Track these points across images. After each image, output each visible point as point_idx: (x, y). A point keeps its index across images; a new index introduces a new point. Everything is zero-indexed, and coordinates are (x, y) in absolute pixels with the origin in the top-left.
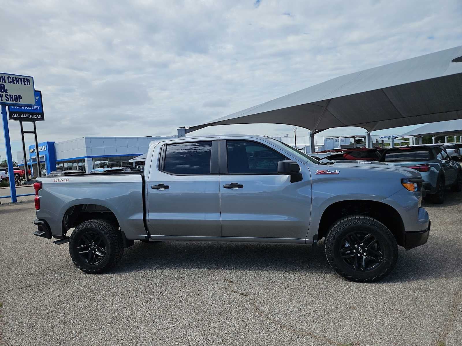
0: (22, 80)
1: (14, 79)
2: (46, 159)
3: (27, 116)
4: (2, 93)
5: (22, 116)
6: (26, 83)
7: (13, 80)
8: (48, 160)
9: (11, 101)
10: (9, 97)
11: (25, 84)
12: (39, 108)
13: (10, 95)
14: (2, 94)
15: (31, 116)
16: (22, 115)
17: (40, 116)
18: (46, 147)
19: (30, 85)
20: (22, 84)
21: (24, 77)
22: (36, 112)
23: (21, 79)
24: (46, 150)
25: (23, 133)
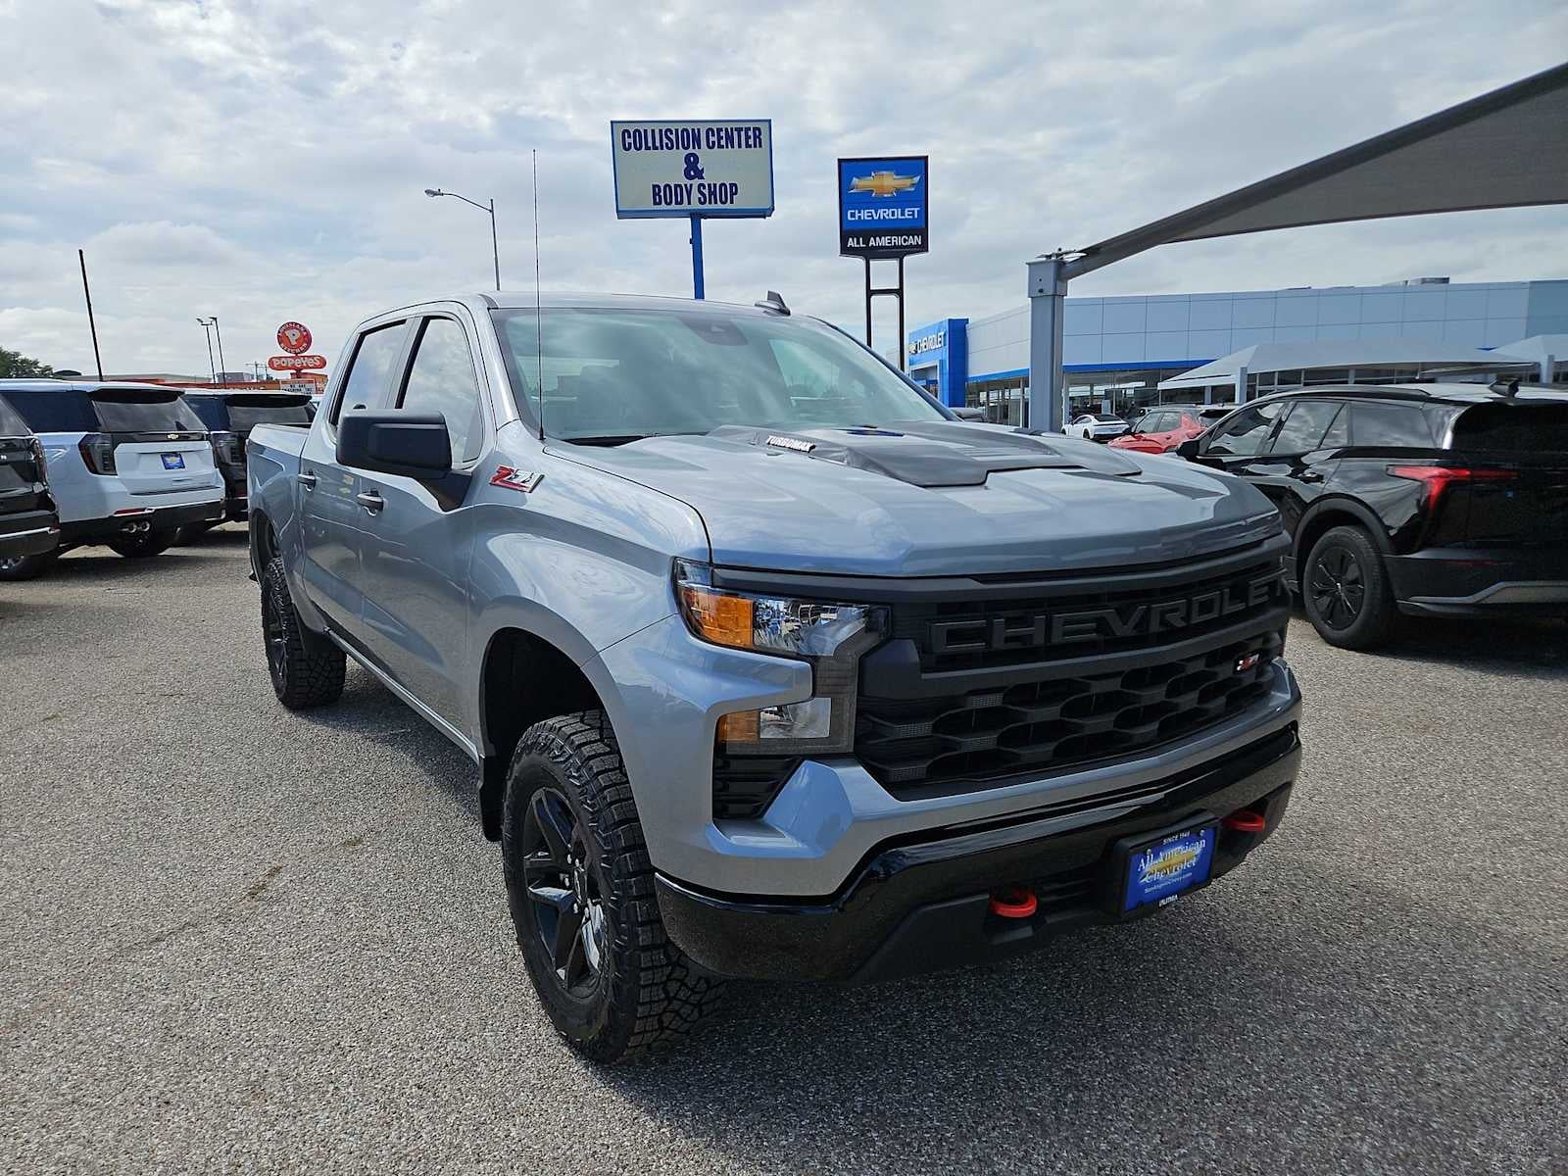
0: (743, 133)
1: (723, 134)
2: (942, 374)
3: (884, 241)
4: (691, 182)
5: (872, 242)
6: (751, 142)
7: (720, 138)
8: (946, 377)
9: (710, 203)
10: (706, 192)
11: (748, 146)
12: (916, 213)
13: (709, 185)
14: (691, 185)
15: (898, 241)
16: (872, 239)
17: (918, 240)
18: (945, 335)
19: (760, 146)
20: (740, 146)
21: (747, 125)
22: (907, 226)
23: (739, 130)
24: (945, 345)
25: (870, 293)
